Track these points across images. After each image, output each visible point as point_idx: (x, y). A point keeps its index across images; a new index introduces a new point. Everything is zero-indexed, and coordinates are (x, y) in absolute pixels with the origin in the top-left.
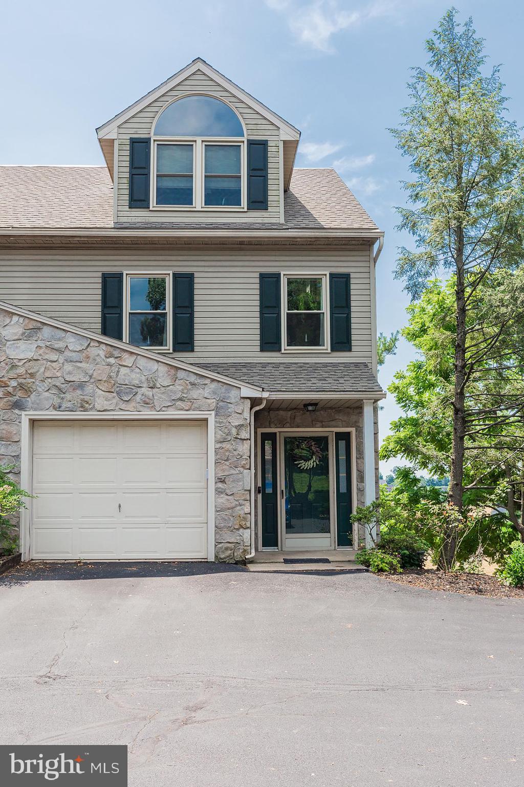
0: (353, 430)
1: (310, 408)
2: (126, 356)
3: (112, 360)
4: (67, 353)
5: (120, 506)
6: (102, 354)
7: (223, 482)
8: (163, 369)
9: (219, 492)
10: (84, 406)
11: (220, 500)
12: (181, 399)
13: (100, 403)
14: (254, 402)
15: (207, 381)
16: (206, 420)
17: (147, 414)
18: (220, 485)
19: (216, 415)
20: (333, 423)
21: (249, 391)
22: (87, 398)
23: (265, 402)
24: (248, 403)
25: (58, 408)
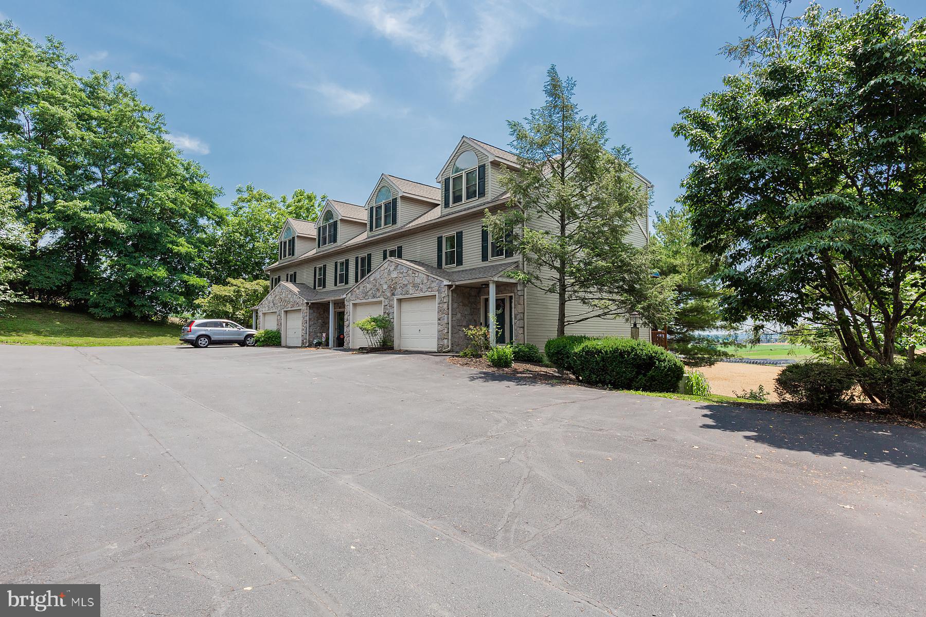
0: (513, 294)
1: (484, 286)
2: (416, 272)
3: (413, 275)
4: (404, 274)
5: (420, 330)
6: (411, 272)
7: (440, 320)
8: (425, 276)
9: (439, 324)
10: (407, 293)
11: (439, 327)
12: (429, 288)
13: (411, 292)
14: (449, 286)
15: (436, 280)
16: (436, 295)
17: (422, 294)
18: (439, 321)
19: (438, 293)
20: (505, 292)
21: (446, 283)
22: (408, 290)
23: (454, 286)
24: (446, 287)
25: (401, 294)
